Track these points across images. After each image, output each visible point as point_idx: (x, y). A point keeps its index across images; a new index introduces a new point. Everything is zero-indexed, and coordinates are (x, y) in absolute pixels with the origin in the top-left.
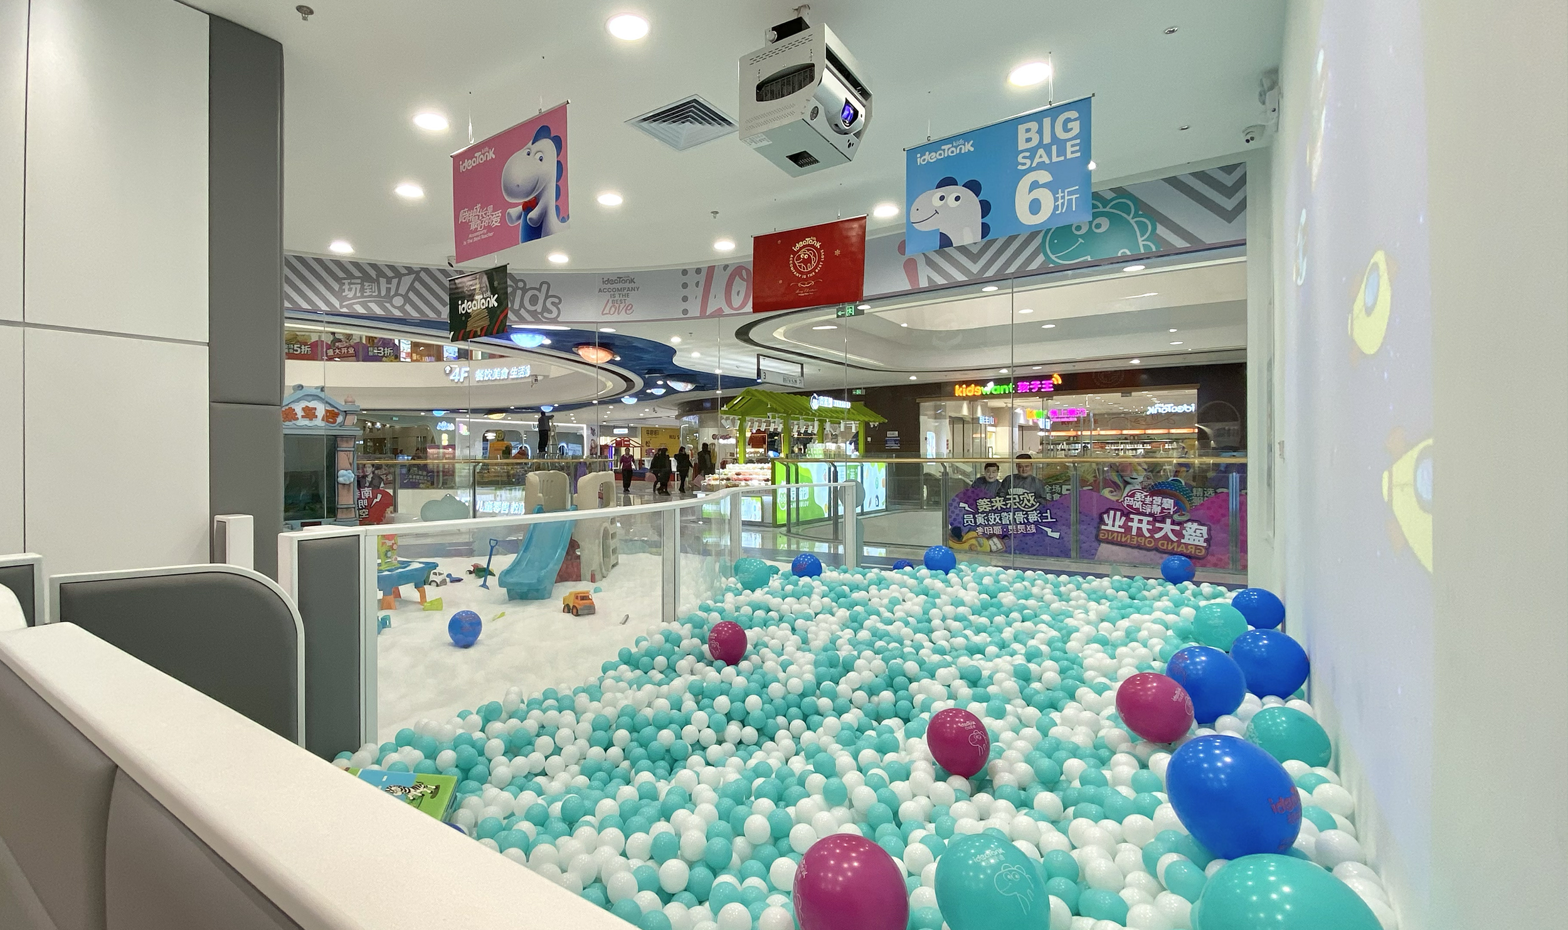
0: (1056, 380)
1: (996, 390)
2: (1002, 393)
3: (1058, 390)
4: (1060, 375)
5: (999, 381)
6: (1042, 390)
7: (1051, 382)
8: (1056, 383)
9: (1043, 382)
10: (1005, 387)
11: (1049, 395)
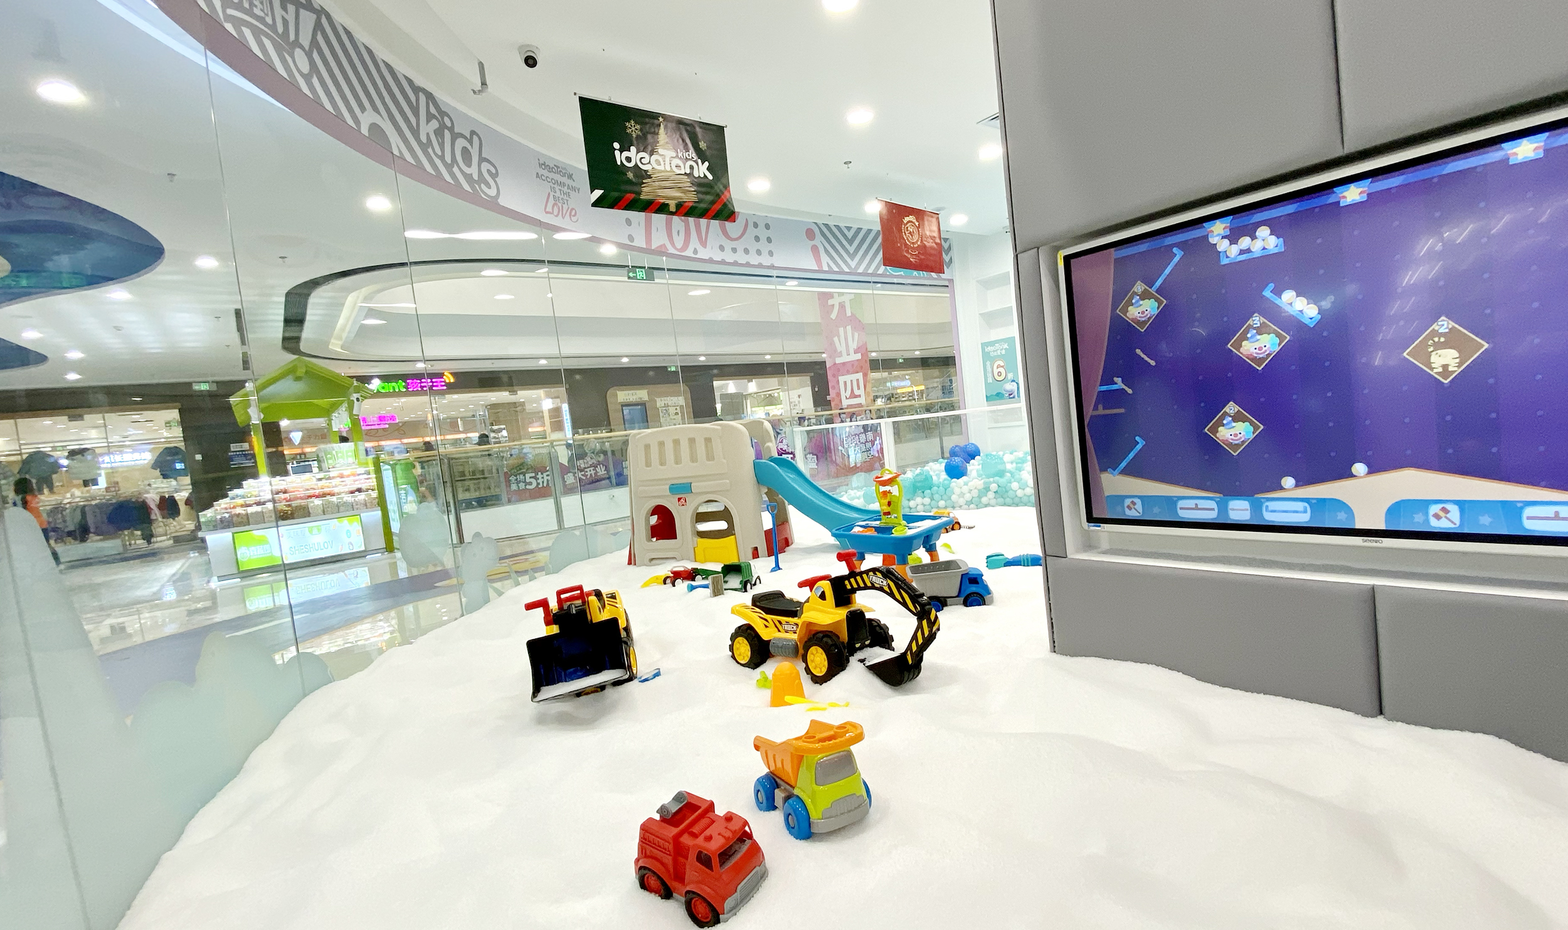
0: (449, 378)
1: (383, 388)
2: (391, 391)
3: (452, 388)
4: (451, 373)
5: (386, 378)
6: (434, 388)
7: (442, 380)
8: (447, 381)
9: (434, 380)
10: (394, 384)
11: (442, 393)
